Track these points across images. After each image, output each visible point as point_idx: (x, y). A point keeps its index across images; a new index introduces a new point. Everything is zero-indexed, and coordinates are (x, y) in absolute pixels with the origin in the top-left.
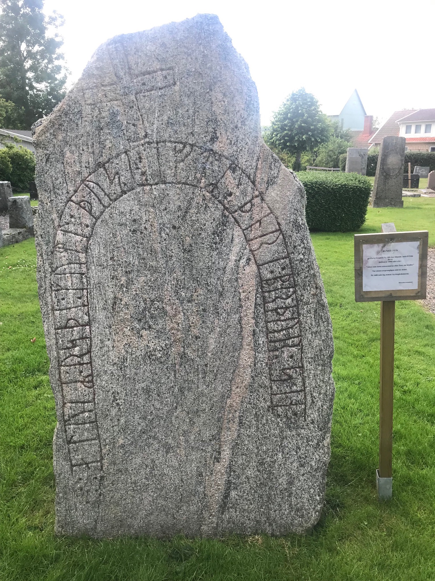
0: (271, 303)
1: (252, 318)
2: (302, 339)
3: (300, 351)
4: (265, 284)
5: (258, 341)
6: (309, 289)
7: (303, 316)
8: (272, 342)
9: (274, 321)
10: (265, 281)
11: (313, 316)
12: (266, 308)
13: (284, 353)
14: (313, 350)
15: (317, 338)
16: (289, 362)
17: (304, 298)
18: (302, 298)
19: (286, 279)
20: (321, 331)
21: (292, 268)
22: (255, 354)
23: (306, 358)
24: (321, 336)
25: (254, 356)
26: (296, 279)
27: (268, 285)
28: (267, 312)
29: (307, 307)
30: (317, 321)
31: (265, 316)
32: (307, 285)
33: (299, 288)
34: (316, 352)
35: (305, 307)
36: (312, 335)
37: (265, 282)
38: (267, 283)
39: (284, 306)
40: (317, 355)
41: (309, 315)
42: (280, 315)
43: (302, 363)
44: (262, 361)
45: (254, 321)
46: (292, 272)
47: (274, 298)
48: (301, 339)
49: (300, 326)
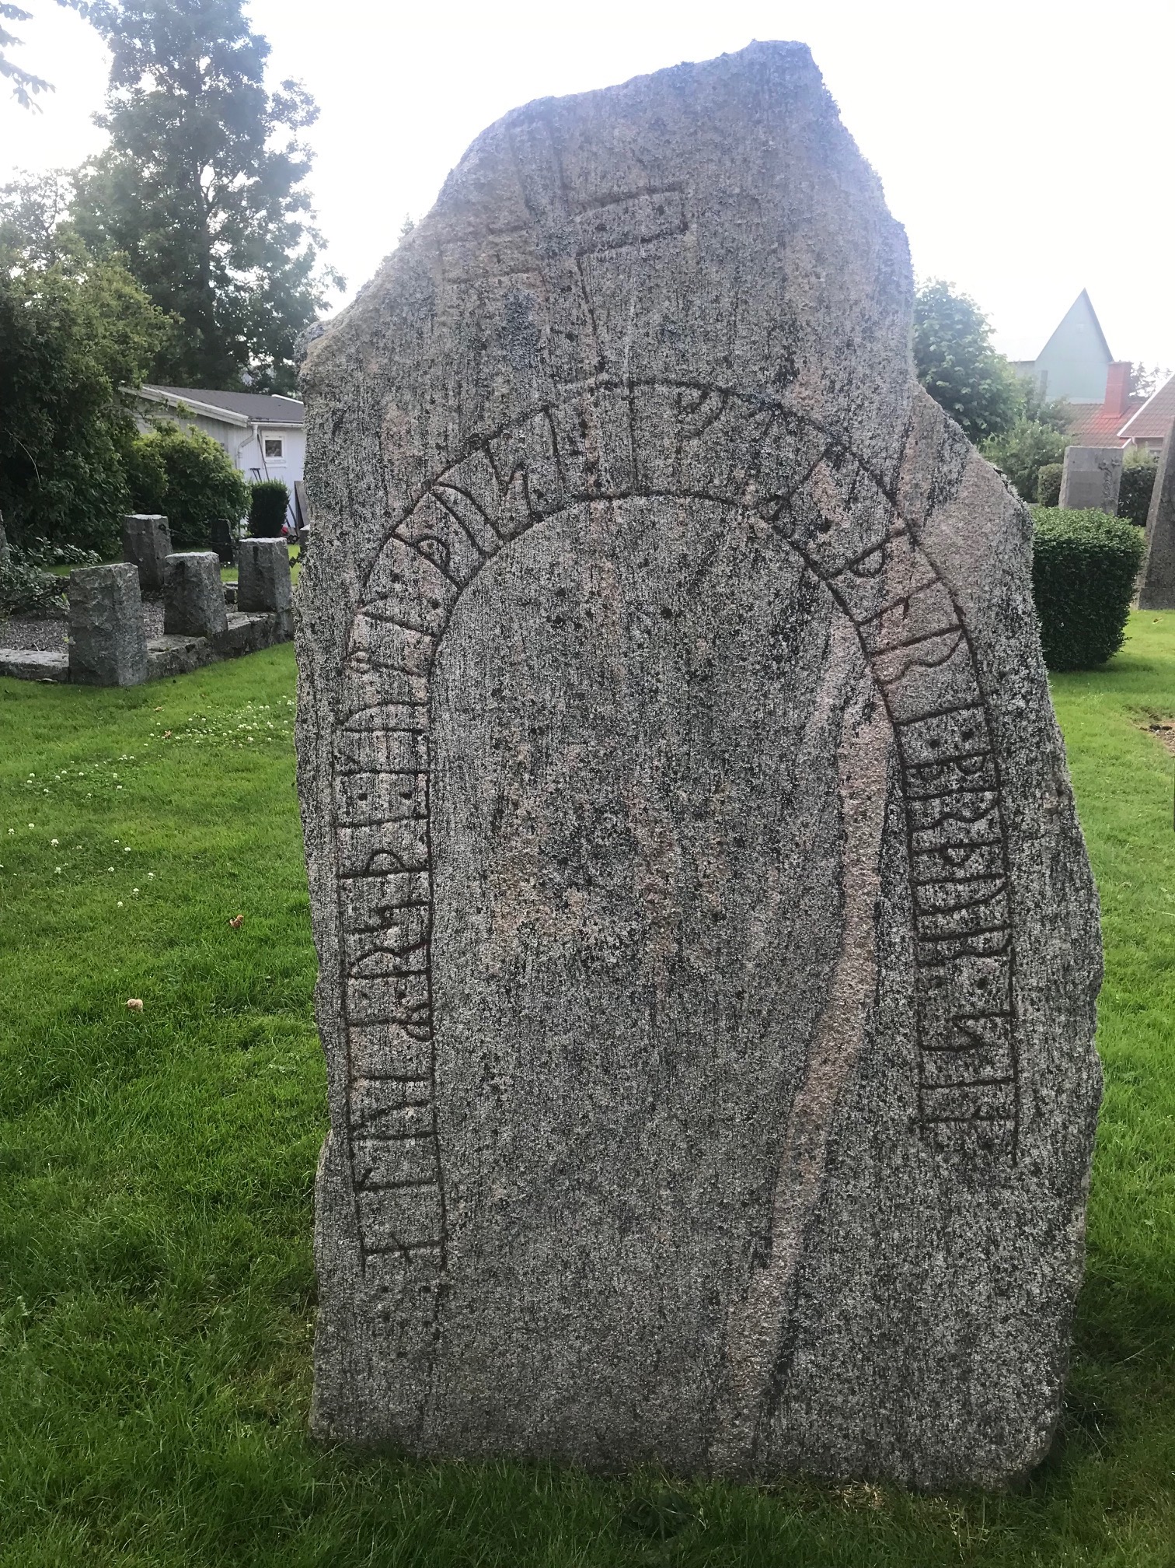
0: (930, 832)
1: (873, 870)
2: (1015, 934)
3: (1006, 968)
4: (913, 776)
5: (888, 934)
6: (1038, 795)
7: (1019, 869)
8: (929, 940)
9: (937, 881)
10: (912, 767)
11: (1048, 872)
12: (914, 843)
13: (961, 971)
14: (1043, 968)
15: (1056, 934)
16: (974, 999)
17: (1023, 821)
18: (1018, 819)
19: (974, 765)
20: (1068, 914)
21: (990, 734)
22: (879, 972)
23: (1022, 989)
24: (1068, 928)
25: (876, 977)
26: (1004, 766)
27: (923, 779)
28: (918, 854)
29: (1033, 844)
30: (1059, 885)
31: (911, 866)
32: (1034, 782)
33: (1011, 792)
34: (1053, 974)
35: (1026, 846)
36: (1043, 925)
37: (913, 771)
38: (920, 773)
39: (966, 841)
40: (1056, 982)
41: (1037, 868)
42: (954, 865)
43: (1011, 1002)
44: (898, 992)
45: (880, 879)
46: (992, 746)
47: (937, 816)
48: (1011, 936)
49: (1009, 900)
